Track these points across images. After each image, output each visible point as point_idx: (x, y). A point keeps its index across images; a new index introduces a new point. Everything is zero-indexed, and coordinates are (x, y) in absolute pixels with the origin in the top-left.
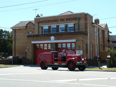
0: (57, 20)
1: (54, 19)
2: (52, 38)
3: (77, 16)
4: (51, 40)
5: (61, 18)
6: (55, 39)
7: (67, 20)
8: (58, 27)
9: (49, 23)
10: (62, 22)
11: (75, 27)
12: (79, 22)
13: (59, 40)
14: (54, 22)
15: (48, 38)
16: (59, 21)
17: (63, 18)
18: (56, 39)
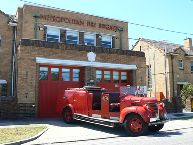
0: (81, 21)
1: (73, 18)
2: (92, 56)
3: (118, 25)
4: (88, 60)
5: (89, 19)
6: (97, 60)
7: (101, 26)
8: (82, 35)
9: (63, 23)
10: (91, 28)
11: (116, 44)
12: (120, 35)
13: (105, 62)
14: (73, 25)
15: (82, 56)
16: (86, 24)
17: (93, 20)
18: (99, 58)
